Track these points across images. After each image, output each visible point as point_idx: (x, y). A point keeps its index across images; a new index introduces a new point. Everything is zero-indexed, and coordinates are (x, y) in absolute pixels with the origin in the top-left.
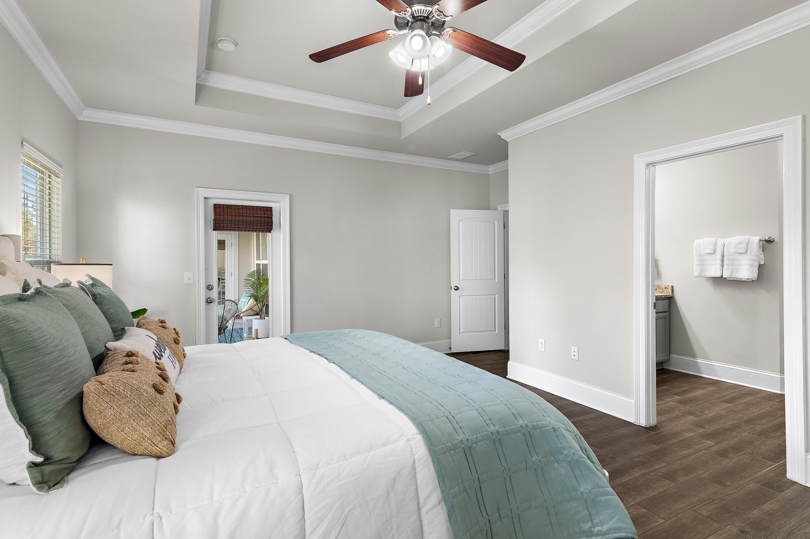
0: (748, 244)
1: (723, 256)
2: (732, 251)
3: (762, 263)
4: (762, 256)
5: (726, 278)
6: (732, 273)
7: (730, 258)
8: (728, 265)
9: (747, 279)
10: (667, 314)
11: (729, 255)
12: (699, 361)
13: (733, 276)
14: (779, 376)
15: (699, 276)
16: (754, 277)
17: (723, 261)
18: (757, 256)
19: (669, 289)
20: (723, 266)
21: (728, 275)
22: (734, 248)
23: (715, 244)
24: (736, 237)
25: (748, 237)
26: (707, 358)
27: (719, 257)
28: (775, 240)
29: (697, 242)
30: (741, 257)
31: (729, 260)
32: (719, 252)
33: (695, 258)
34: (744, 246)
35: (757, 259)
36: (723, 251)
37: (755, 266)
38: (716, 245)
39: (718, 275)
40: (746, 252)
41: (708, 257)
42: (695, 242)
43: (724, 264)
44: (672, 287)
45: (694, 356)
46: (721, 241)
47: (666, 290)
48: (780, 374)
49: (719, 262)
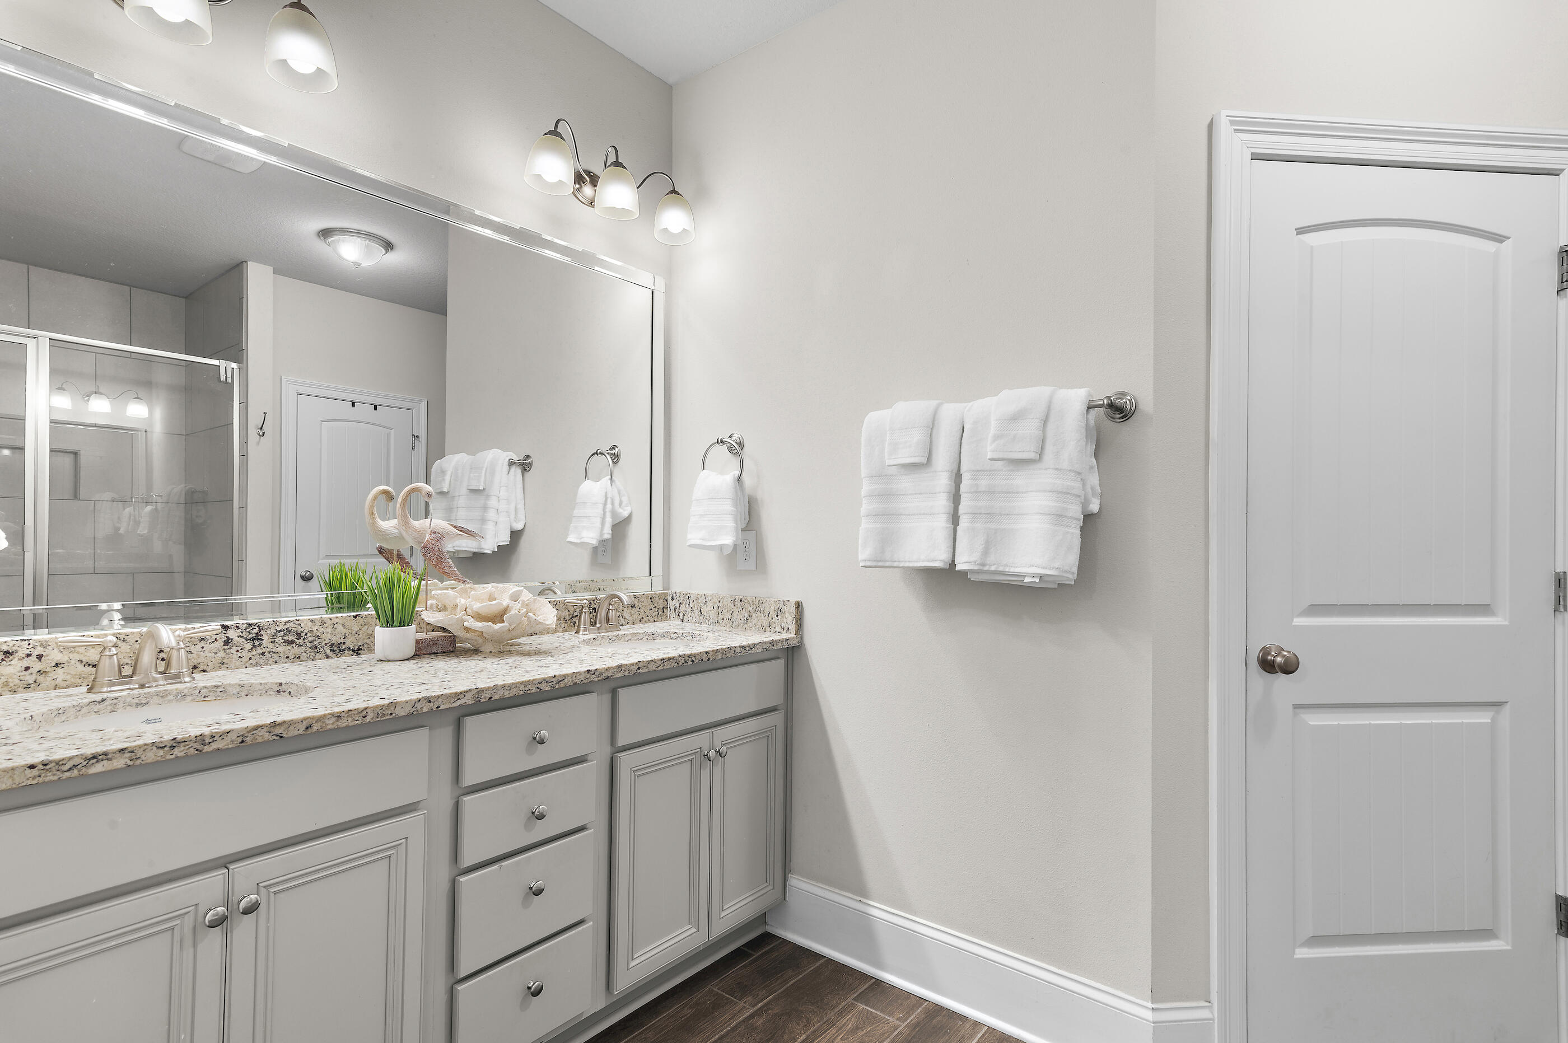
0: (1045, 421)
1: (957, 477)
2: (990, 450)
3: (1094, 507)
4: (1094, 480)
5: (964, 573)
6: (986, 552)
7: (984, 483)
8: (975, 514)
9: (1041, 577)
10: (776, 719)
11: (977, 473)
12: (879, 911)
13: (990, 565)
14: (1149, 1015)
15: (878, 564)
16: (1066, 568)
17: (956, 498)
18: (1079, 473)
19: (787, 615)
20: (955, 519)
21: (973, 559)
22: (997, 437)
23: (932, 427)
24: (1005, 394)
25: (1046, 391)
26: (901, 902)
27: (943, 481)
28: (1141, 406)
29: (874, 418)
30: (1020, 479)
31: (976, 492)
32: (943, 460)
33: (866, 488)
34: (1030, 428)
35: (1077, 485)
36: (957, 456)
37: (1071, 518)
38: (934, 431)
39: (938, 559)
40: (1041, 455)
41: (906, 483)
42: (866, 420)
43: (962, 509)
44: (799, 605)
45: (861, 891)
46: (950, 412)
47: (779, 617)
48: (1150, 1005)
49: (942, 503)
